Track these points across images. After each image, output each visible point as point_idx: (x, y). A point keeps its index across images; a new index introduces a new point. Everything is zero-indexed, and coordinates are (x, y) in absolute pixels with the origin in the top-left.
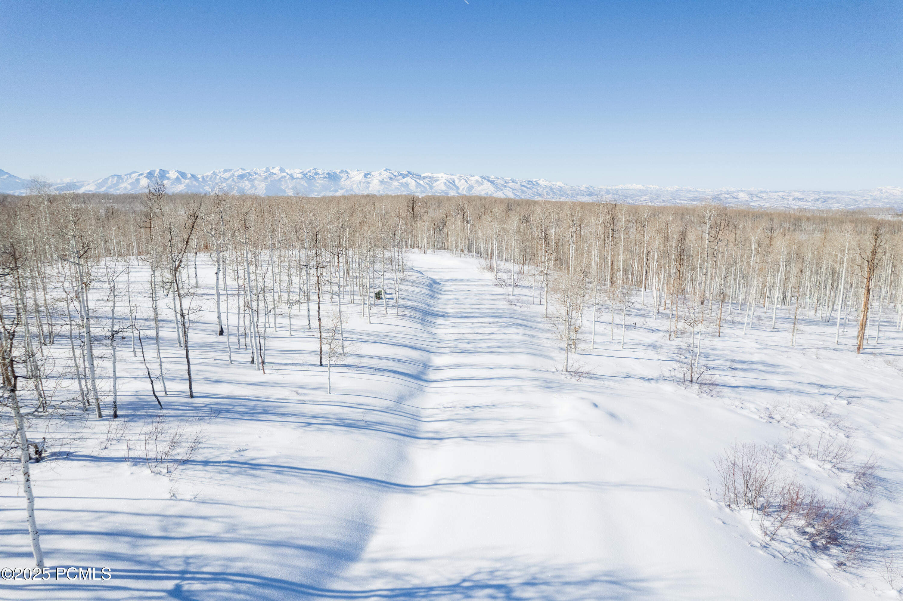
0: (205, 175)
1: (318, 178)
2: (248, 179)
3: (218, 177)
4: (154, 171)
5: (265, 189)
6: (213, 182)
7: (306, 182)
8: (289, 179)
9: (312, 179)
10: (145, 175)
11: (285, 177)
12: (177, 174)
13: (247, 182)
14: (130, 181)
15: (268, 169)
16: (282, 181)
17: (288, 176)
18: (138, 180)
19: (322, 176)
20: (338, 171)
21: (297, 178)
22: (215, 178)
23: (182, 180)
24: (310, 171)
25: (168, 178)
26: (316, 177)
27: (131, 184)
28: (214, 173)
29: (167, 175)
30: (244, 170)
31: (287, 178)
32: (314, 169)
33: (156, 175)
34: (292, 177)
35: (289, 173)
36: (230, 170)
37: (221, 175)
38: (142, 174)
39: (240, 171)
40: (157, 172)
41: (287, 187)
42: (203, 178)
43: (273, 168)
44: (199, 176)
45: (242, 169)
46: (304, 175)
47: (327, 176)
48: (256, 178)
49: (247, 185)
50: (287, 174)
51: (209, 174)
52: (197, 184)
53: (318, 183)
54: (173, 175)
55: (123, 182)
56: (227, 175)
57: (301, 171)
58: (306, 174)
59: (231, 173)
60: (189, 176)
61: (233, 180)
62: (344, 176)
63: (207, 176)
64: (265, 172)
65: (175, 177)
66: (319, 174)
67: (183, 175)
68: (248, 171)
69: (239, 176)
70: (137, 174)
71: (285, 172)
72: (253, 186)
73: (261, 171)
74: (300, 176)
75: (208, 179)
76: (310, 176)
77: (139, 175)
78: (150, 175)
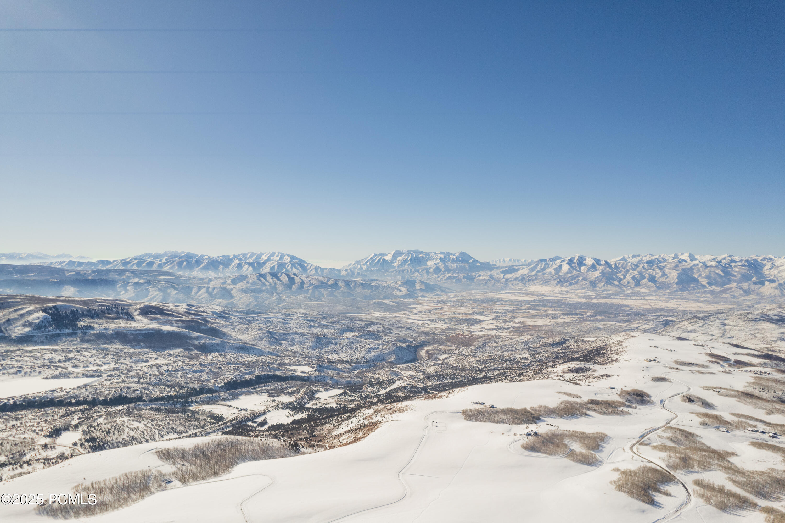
0: (617, 261)
1: (735, 266)
2: (658, 266)
3: (629, 263)
4: (574, 258)
5: (677, 278)
6: (624, 269)
7: (721, 270)
8: (701, 267)
9: (728, 268)
10: (566, 262)
11: (698, 265)
12: (593, 261)
14: (554, 267)
15: (676, 255)
16: (693, 269)
17: (701, 264)
18: (560, 267)
19: (740, 264)
20: (759, 259)
21: (711, 266)
22: (626, 263)
23: (597, 266)
24: (724, 259)
25: (585, 265)
26: (733, 264)
27: (555, 269)
28: (624, 259)
29: (584, 262)
30: (652, 255)
31: (700, 266)
32: (730, 256)
33: (575, 261)
34: (705, 265)
35: (701, 260)
36: (639, 255)
37: (631, 261)
38: (564, 261)
39: (648, 256)
40: (576, 259)
41: (700, 275)
42: (615, 264)
43: (682, 254)
44: (612, 263)
45: (650, 254)
46: (717, 262)
47: (746, 264)
48: (665, 266)
49: (658, 273)
50: (699, 261)
51: (620, 260)
52: (610, 271)
53: (736, 272)
54: (589, 262)
55: (549, 267)
57: (713, 257)
58: (720, 262)
59: (640, 258)
60: (603, 262)
61: (643, 266)
62: (768, 265)
63: (619, 263)
64: (674, 258)
65: (591, 263)
66: (735, 262)
67: (598, 261)
68: (656, 257)
69: (648, 262)
70: (560, 261)
71: (696, 260)
72: (664, 274)
73: (669, 257)
74: (714, 263)
75: (620, 266)
76: (725, 264)
77: (562, 262)
78: (570, 262)
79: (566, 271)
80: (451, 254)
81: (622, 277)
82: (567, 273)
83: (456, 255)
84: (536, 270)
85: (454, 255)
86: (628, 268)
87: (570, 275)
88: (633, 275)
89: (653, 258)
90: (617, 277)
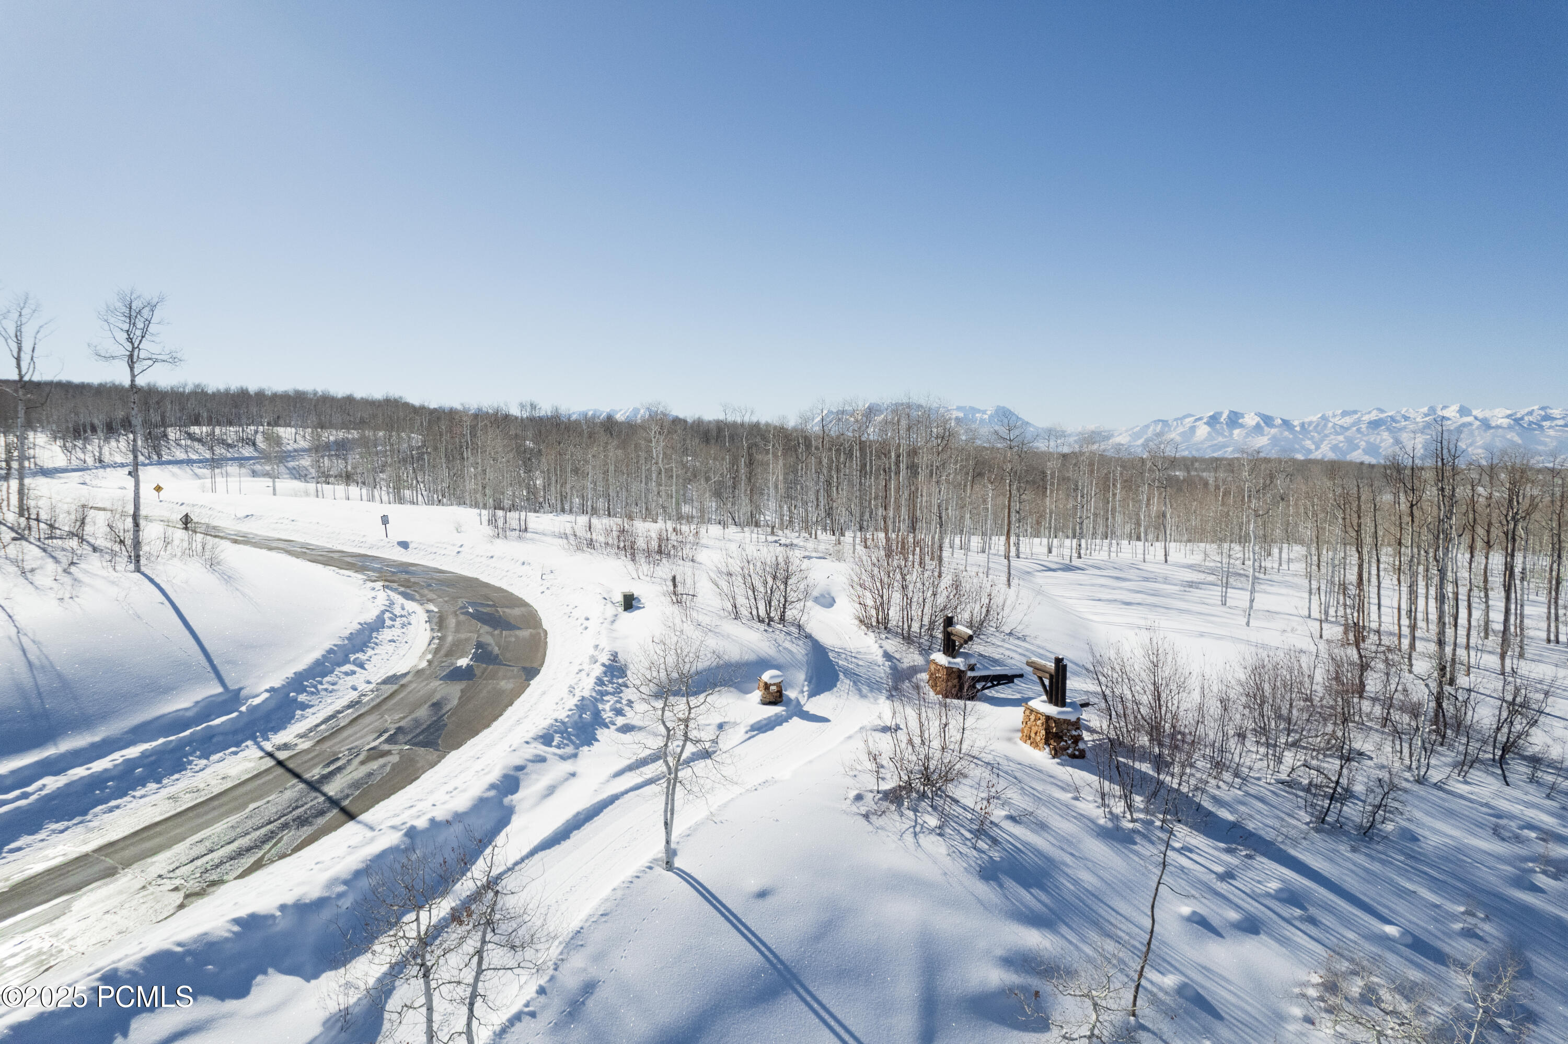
0: (1307, 420)
1: (1551, 427)
2: (1388, 429)
3: (1330, 425)
4: (1220, 414)
6: (1319, 434)
7: (1518, 434)
8: (1478, 428)
9: (1534, 429)
10: (1205, 420)
11: (1470, 424)
12: (1258, 419)
13: (1385, 435)
14: (1181, 429)
15: (1432, 410)
16: (1460, 432)
17: (1478, 423)
18: (1193, 429)
19: (1561, 422)
21: (1498, 427)
22: (1325, 426)
23: (1266, 428)
24: (1531, 413)
25: (1242, 426)
26: (1546, 424)
27: (1182, 434)
28: (1324, 418)
29: (1240, 421)
30: (1382, 411)
31: (1474, 427)
32: (1542, 409)
33: (1222, 420)
34: (1486, 425)
35: (1480, 416)
36: (1355, 412)
37: (1336, 420)
38: (1200, 419)
39: (1375, 412)
40: (1225, 416)
41: (1472, 444)
42: (1302, 425)
43: (1444, 408)
44: (1296, 423)
45: (1379, 410)
46: (1515, 420)
48: (1405, 427)
49: (1385, 440)
50: (1476, 418)
51: (1314, 418)
52: (1291, 436)
53: (1549, 436)
54: (1250, 420)
56: (1347, 421)
57: (1509, 412)
58: (1522, 419)
59: (1356, 416)
60: (1278, 422)
61: (1359, 430)
63: (1310, 423)
64: (1426, 415)
65: (1254, 423)
66: (1552, 419)
67: (1268, 420)
68: (1390, 414)
69: (1370, 423)
70: (1192, 419)
71: (1471, 415)
72: (1398, 443)
73: (1417, 413)
74: (1506, 422)
75: (1311, 428)
76: (1531, 423)
77: (1196, 420)
78: (1213, 420)
79: (1203, 438)
80: (979, 411)
81: (1313, 447)
82: (1205, 440)
83: (989, 413)
84: (1145, 437)
85: (984, 412)
86: (1326, 432)
87: (1210, 443)
88: (1334, 442)
89: (1382, 416)
90: (1303, 447)
